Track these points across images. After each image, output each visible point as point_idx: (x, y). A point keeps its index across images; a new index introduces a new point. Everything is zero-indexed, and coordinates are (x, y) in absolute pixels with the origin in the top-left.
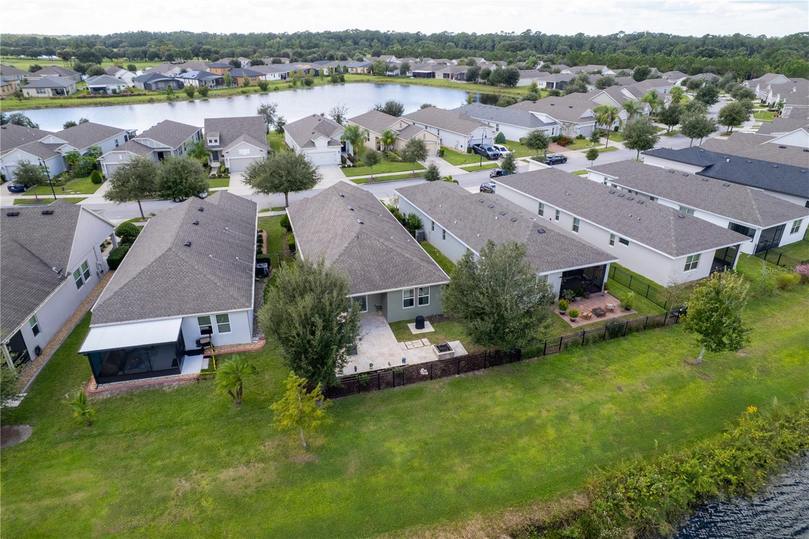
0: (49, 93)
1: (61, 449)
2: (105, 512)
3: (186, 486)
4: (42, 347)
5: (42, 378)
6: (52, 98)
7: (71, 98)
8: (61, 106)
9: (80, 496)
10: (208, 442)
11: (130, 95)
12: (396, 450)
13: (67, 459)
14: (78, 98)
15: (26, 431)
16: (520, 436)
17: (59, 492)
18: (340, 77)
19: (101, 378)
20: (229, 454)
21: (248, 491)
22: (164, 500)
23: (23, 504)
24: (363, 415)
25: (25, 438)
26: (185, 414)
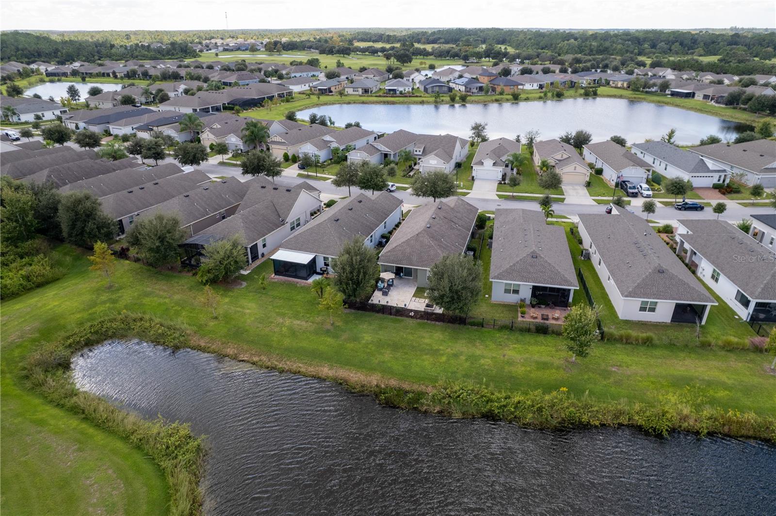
0: (360, 91)
1: (251, 294)
2: (253, 319)
3: (281, 321)
4: (265, 254)
5: (259, 267)
6: (360, 96)
7: (372, 96)
8: (363, 103)
9: (248, 311)
10: (299, 309)
11: (410, 96)
12: (366, 338)
13: (251, 298)
14: (376, 96)
15: (245, 284)
16: (426, 354)
17: (243, 308)
18: (593, 91)
19: (277, 273)
20: (303, 316)
21: (300, 331)
22: (272, 322)
23: (232, 307)
24: (366, 321)
25: (243, 287)
26: (298, 297)
